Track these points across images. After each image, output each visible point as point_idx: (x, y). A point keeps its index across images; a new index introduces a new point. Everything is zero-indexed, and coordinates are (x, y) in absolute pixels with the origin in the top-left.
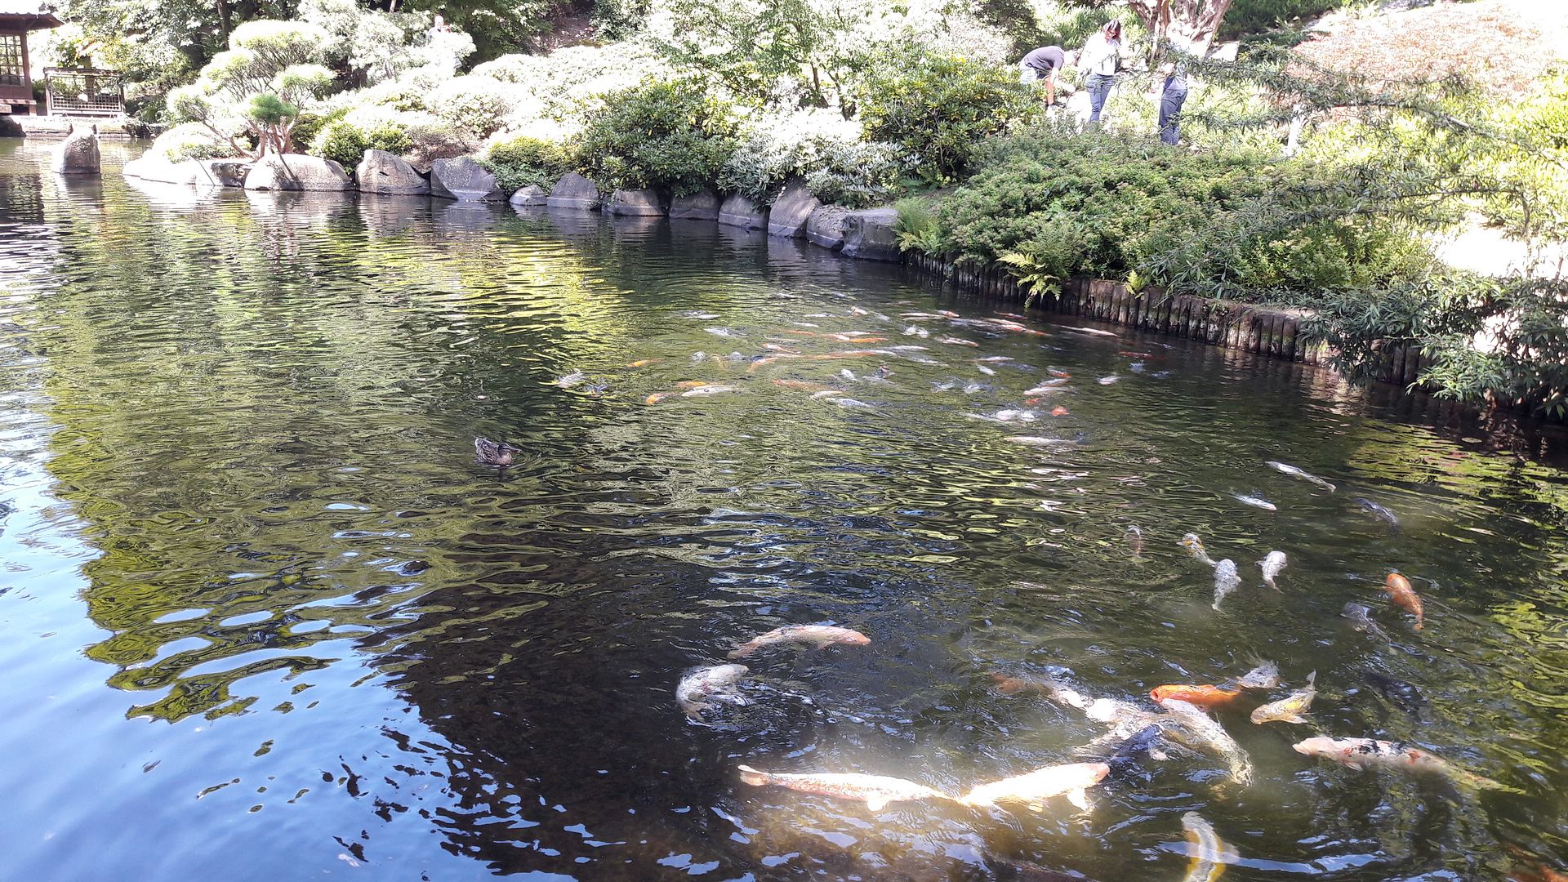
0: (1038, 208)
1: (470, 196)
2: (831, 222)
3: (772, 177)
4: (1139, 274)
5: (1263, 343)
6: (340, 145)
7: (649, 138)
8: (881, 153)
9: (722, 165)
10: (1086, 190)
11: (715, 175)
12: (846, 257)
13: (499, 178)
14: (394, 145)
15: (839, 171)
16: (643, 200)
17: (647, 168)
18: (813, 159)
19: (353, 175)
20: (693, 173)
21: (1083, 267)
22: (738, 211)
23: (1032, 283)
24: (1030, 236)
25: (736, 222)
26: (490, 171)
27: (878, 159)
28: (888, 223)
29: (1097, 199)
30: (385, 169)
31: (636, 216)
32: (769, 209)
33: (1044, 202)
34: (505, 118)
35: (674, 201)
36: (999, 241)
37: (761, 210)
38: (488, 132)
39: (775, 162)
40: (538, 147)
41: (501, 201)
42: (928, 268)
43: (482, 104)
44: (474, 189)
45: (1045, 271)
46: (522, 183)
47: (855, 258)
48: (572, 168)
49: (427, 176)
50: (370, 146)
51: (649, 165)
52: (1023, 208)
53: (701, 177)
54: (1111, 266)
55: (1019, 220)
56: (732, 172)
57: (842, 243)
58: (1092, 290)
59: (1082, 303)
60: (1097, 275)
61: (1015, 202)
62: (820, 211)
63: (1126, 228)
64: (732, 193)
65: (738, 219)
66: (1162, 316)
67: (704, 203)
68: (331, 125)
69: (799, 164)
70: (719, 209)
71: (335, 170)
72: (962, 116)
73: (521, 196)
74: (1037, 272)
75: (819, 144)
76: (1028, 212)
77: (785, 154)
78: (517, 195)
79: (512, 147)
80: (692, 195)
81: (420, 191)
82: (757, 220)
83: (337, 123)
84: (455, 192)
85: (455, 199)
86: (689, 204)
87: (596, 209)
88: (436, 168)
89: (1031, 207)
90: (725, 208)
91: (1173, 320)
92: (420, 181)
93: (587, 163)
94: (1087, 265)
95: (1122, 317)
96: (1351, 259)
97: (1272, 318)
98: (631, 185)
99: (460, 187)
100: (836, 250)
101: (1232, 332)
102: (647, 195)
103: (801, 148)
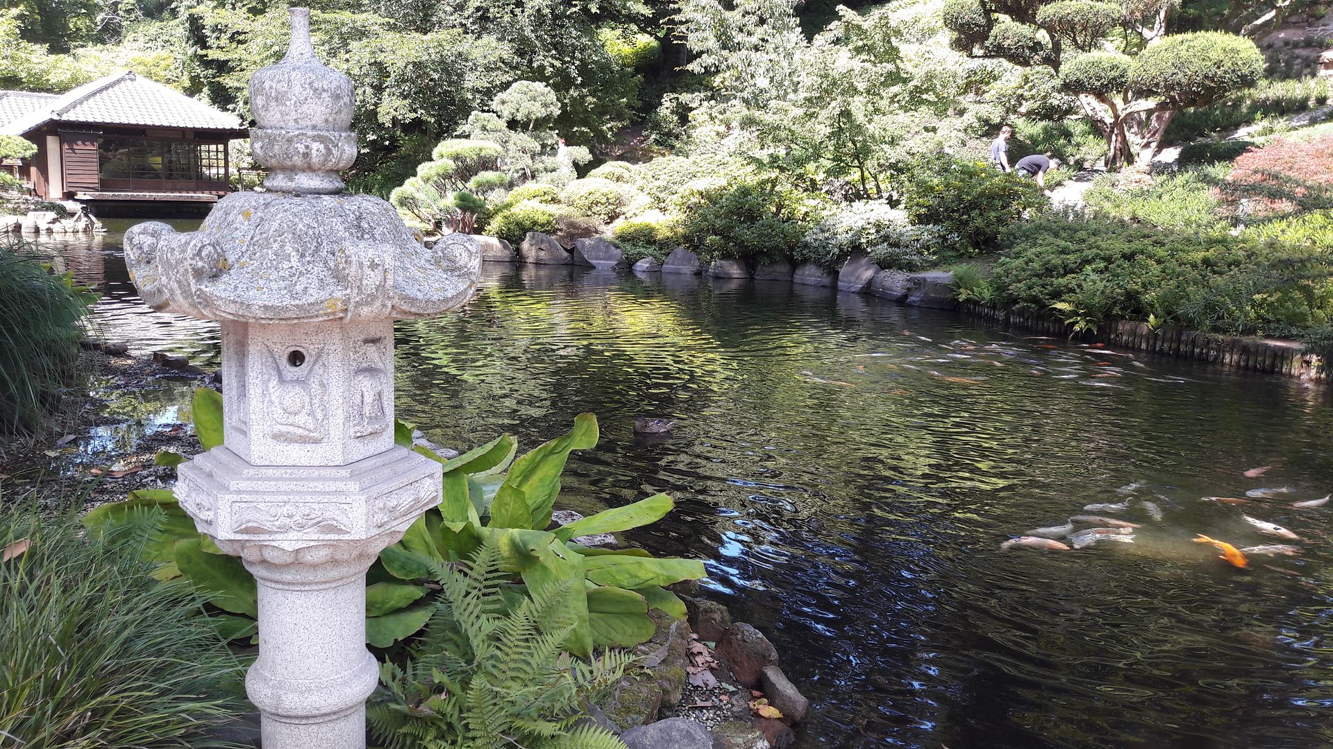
0: (1072, 271)
1: (605, 265)
2: (896, 281)
3: (841, 250)
4: (1156, 317)
5: (1251, 363)
6: (509, 229)
7: (742, 223)
8: (928, 233)
9: (798, 241)
10: (1108, 260)
11: (792, 249)
12: (910, 306)
13: (624, 252)
14: (548, 229)
15: (896, 245)
16: (735, 267)
17: (740, 244)
18: (873, 237)
19: (518, 250)
20: (776, 248)
21: (1114, 312)
22: (811, 275)
23: (1077, 322)
24: (1072, 291)
25: (809, 283)
26: (617, 247)
27: (926, 236)
28: (947, 282)
29: (1118, 266)
30: (542, 247)
31: (729, 278)
32: (838, 272)
33: (1077, 267)
34: (624, 209)
35: (759, 268)
36: (1047, 294)
37: (829, 274)
38: (612, 218)
39: (844, 238)
40: (652, 229)
41: (626, 268)
42: (979, 314)
43: (608, 199)
44: (607, 260)
45: (1085, 315)
46: (641, 256)
47: (919, 307)
48: (679, 245)
49: (571, 251)
50: (530, 229)
51: (743, 242)
52: (1062, 272)
53: (782, 250)
54: (1132, 312)
55: (1060, 279)
56: (806, 245)
57: (905, 296)
58: (1120, 328)
59: (1112, 337)
60: (1123, 317)
61: (1055, 267)
62: (882, 274)
63: (1144, 285)
64: (805, 261)
65: (812, 280)
66: (1174, 345)
67: (782, 269)
68: (501, 214)
69: (863, 240)
70: (793, 273)
71: (505, 247)
72: (991, 207)
73: (642, 265)
74: (1079, 315)
75: (878, 227)
76: (1064, 275)
77: (850, 233)
78: (639, 264)
79: (632, 229)
80: (773, 263)
81: (566, 261)
82: (826, 280)
83: (506, 213)
84: (594, 262)
85: (593, 267)
86: (771, 269)
87: (698, 274)
88: (579, 245)
89: (1067, 271)
90: (799, 272)
91: (1182, 348)
92: (565, 254)
93: (692, 241)
94: (1116, 310)
95: (1144, 346)
96: (1311, 307)
97: (1257, 346)
98: (727, 256)
99: (597, 259)
100: (902, 301)
101: (1228, 356)
102: (738, 264)
103: (863, 229)
